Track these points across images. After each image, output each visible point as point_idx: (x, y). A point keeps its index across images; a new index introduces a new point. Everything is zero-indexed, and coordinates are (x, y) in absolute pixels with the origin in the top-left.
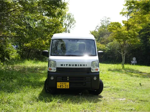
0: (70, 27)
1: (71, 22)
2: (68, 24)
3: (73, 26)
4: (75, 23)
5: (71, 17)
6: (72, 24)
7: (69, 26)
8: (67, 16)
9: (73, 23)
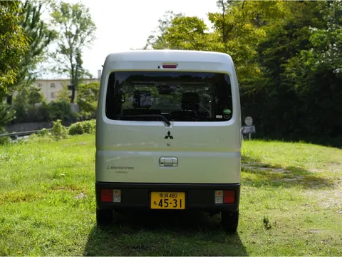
0: (82, 42)
1: (83, 28)
2: (74, 33)
3: (88, 38)
4: (93, 31)
5: (83, 14)
6: (86, 33)
7: (79, 38)
8: (71, 13)
9: (88, 31)
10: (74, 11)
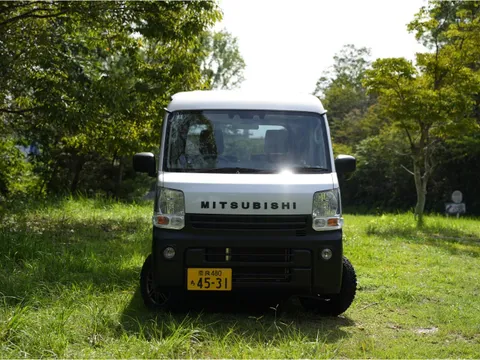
0: (225, 84)
1: (227, 65)
2: (215, 72)
3: (234, 79)
4: (241, 70)
5: (228, 45)
6: (231, 72)
7: (221, 78)
8: (211, 44)
9: (234, 68)
10: (215, 42)
